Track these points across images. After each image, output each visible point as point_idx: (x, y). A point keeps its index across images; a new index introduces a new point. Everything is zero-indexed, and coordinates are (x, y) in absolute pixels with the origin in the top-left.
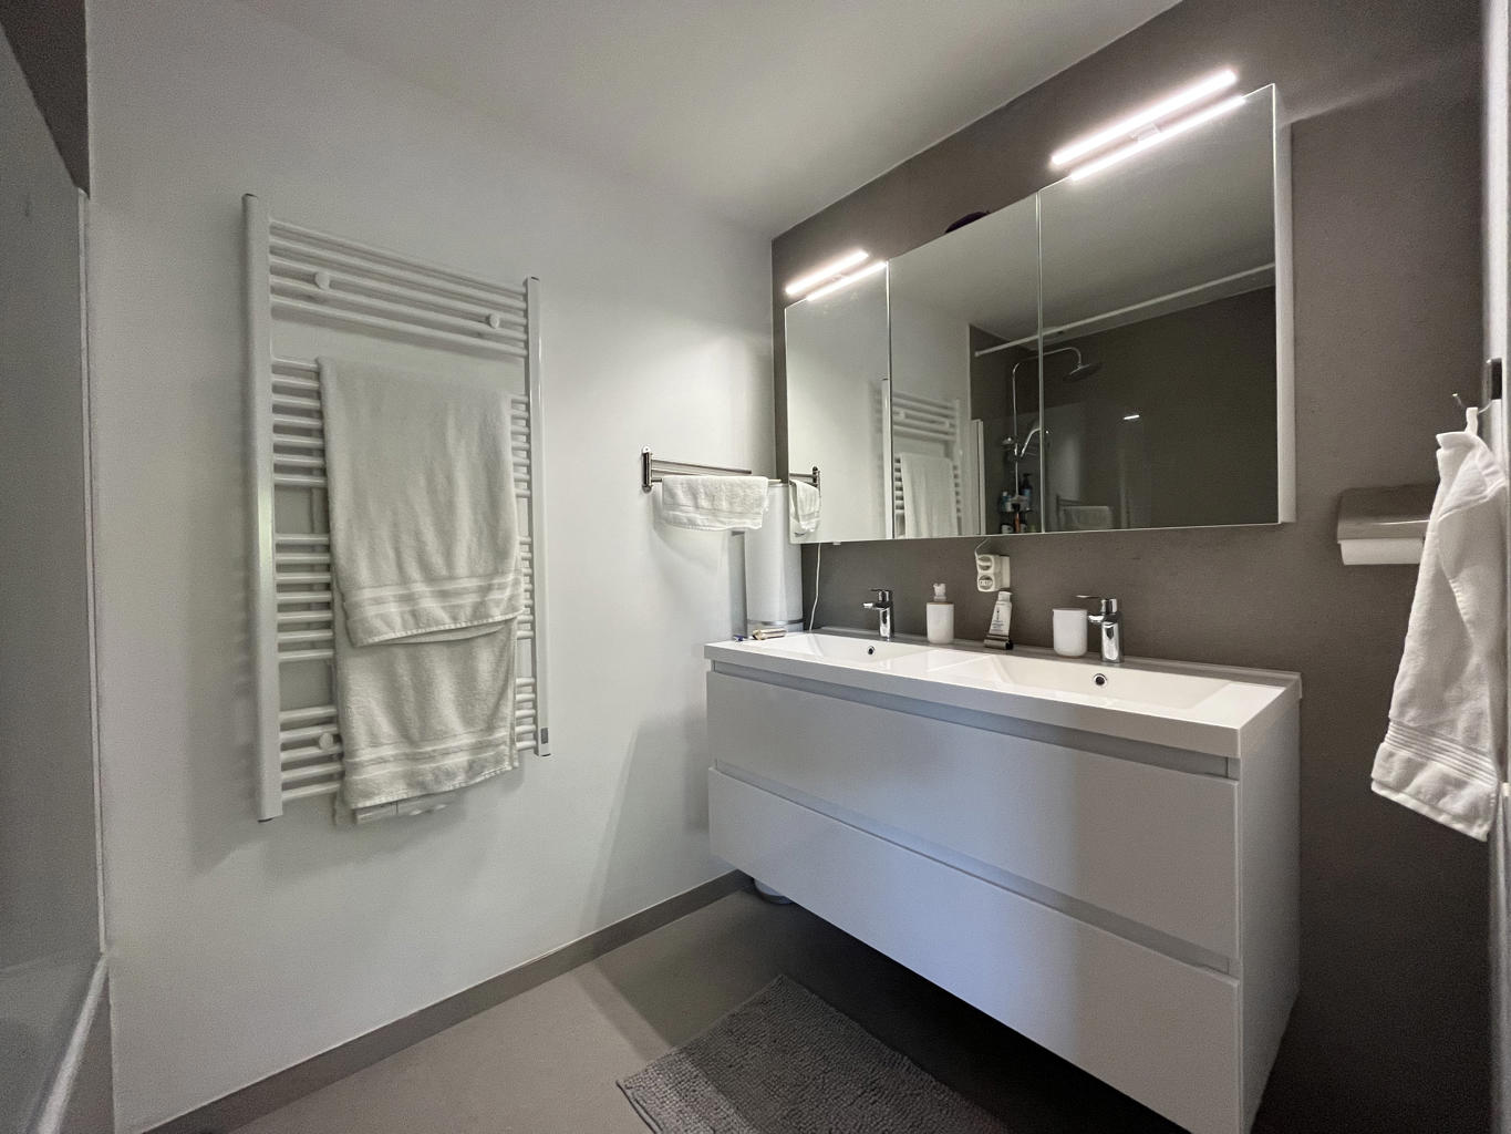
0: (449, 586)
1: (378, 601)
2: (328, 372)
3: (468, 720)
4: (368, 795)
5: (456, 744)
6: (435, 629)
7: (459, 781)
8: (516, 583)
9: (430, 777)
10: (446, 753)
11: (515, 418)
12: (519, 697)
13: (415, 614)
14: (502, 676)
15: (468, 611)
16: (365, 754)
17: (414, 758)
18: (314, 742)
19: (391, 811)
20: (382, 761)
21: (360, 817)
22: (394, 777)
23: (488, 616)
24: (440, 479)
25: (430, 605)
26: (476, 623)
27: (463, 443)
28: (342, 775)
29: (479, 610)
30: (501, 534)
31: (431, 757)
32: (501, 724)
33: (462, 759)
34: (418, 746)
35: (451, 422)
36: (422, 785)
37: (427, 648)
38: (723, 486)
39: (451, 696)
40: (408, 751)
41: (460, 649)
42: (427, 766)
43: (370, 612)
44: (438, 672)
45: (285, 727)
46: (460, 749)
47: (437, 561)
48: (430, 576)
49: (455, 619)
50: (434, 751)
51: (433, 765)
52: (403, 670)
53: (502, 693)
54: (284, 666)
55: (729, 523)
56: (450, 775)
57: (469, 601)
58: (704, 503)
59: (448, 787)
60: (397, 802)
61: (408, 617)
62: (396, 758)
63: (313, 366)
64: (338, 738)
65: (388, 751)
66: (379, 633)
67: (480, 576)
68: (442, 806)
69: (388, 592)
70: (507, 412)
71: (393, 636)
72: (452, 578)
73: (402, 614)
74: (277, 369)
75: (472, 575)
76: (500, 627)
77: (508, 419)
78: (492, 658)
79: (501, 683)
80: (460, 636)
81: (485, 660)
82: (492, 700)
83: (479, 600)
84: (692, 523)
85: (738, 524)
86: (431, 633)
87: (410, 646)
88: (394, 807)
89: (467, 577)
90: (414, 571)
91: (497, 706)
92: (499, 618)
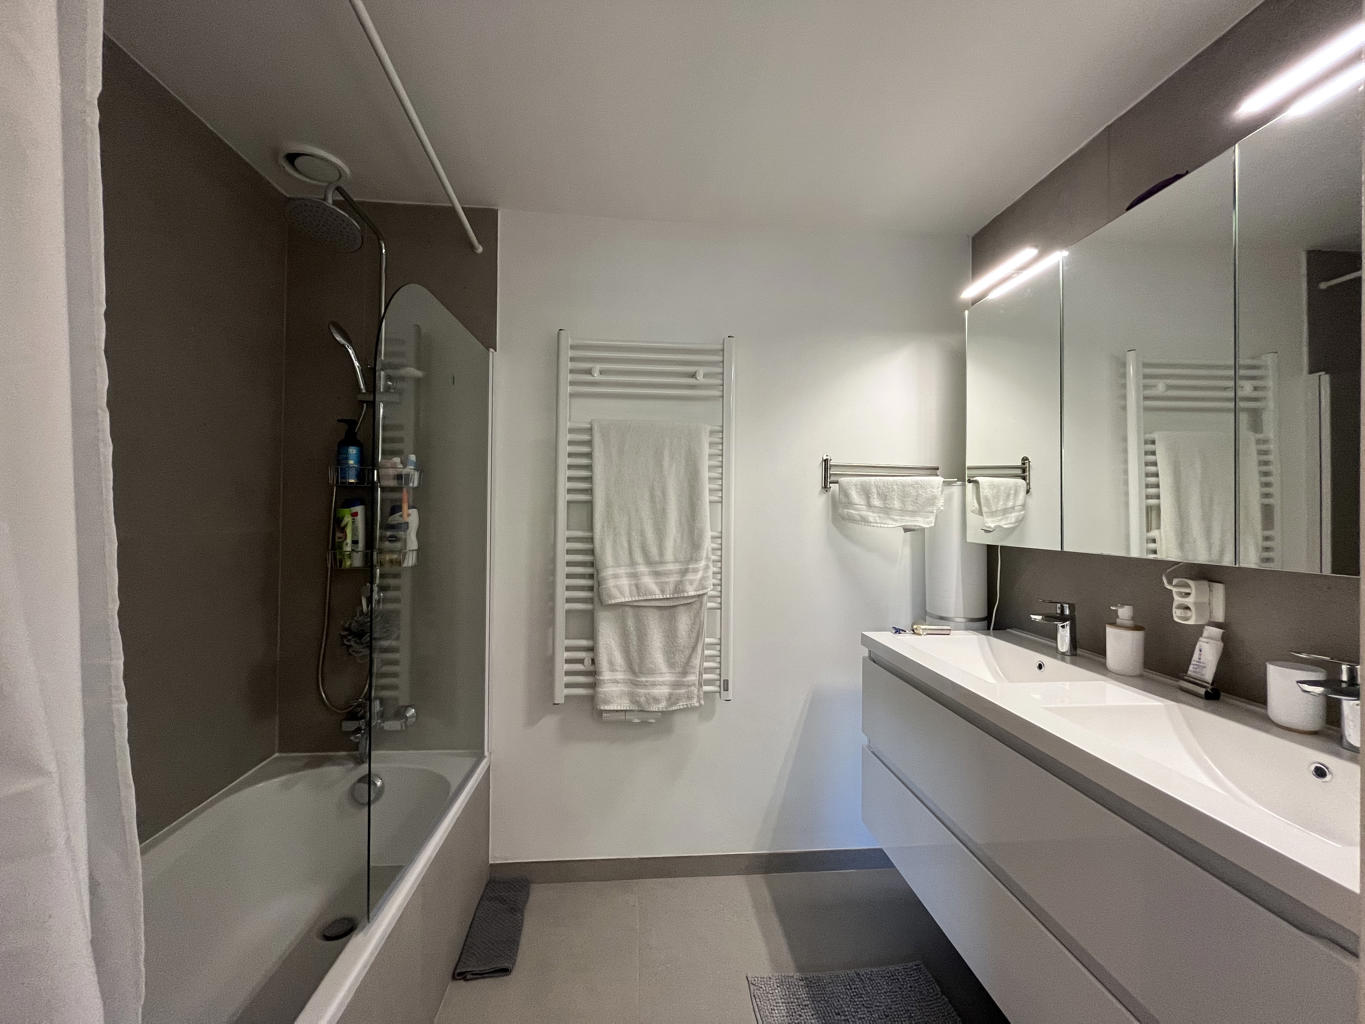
0: (660, 568)
1: (616, 576)
2: (596, 428)
3: (671, 665)
4: (607, 702)
5: (661, 679)
6: (650, 597)
7: (662, 706)
8: (707, 567)
9: (642, 699)
10: (654, 684)
11: (712, 444)
12: (707, 652)
13: (637, 587)
14: (694, 635)
15: (672, 586)
16: (606, 675)
17: (635, 684)
18: (581, 661)
19: (622, 717)
20: (616, 682)
21: (604, 715)
22: (622, 694)
23: (683, 591)
24: (658, 493)
25: (648, 581)
26: (676, 596)
27: (674, 465)
28: (593, 686)
29: (679, 587)
30: (696, 531)
31: (644, 685)
32: (692, 671)
33: (664, 691)
34: (637, 676)
35: (666, 453)
36: (637, 703)
37: (645, 610)
38: (895, 487)
39: (661, 645)
40: (631, 678)
41: (666, 613)
42: (642, 691)
43: (611, 583)
44: (652, 627)
45: (568, 649)
46: (663, 684)
47: (654, 551)
48: (649, 562)
49: (663, 592)
50: (647, 682)
51: (646, 691)
52: (631, 623)
53: (694, 649)
54: (568, 612)
55: (902, 520)
56: (656, 700)
57: (673, 579)
58: (876, 502)
59: (654, 708)
60: (626, 711)
61: (634, 588)
62: (625, 682)
63: (589, 426)
64: (593, 661)
65: (620, 676)
66: (615, 598)
67: (680, 562)
68: (653, 721)
69: (622, 571)
70: (706, 440)
71: (623, 600)
72: (662, 563)
73: (630, 585)
74: (571, 431)
75: (676, 561)
76: (694, 600)
77: (706, 446)
78: (689, 622)
79: (693, 640)
80: (666, 604)
81: (684, 622)
82: (687, 653)
83: (679, 579)
84: (864, 520)
85: (910, 522)
86: (646, 600)
87: (634, 606)
88: (623, 713)
89: (673, 562)
90: (639, 557)
91: (690, 657)
92: (692, 593)
